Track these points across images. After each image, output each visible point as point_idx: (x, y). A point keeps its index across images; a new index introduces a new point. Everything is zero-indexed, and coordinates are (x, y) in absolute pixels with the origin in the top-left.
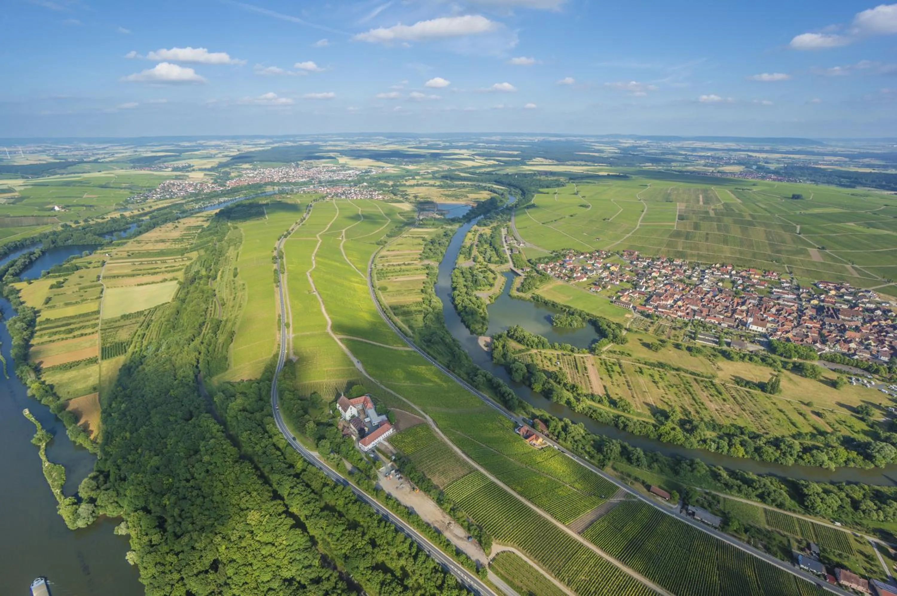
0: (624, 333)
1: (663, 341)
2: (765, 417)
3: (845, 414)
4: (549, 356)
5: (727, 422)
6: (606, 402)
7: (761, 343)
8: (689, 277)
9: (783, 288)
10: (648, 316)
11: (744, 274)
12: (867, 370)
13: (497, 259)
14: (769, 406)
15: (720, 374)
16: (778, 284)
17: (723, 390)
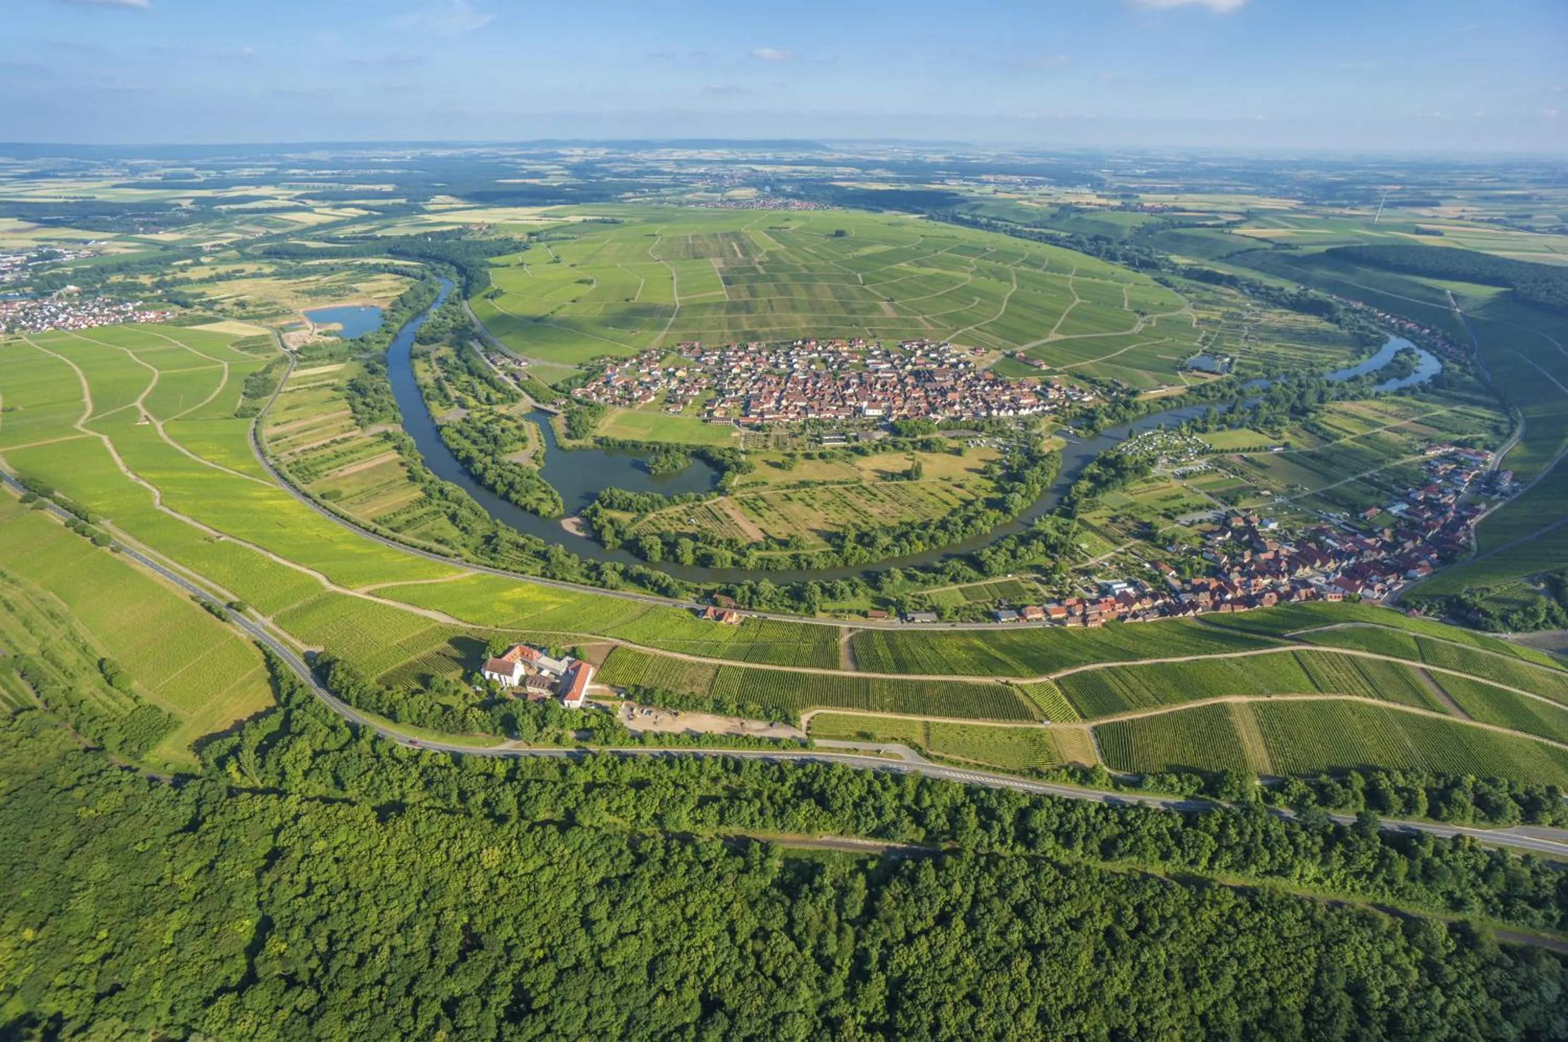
0: (743, 457)
1: (790, 455)
2: (922, 505)
3: (976, 478)
4: (675, 515)
5: (894, 523)
6: (776, 546)
7: (885, 428)
8: (776, 365)
9: (875, 357)
10: (758, 428)
11: (831, 348)
12: (975, 429)
13: (500, 395)
14: (921, 494)
15: (864, 474)
16: (868, 353)
17: (875, 491)
